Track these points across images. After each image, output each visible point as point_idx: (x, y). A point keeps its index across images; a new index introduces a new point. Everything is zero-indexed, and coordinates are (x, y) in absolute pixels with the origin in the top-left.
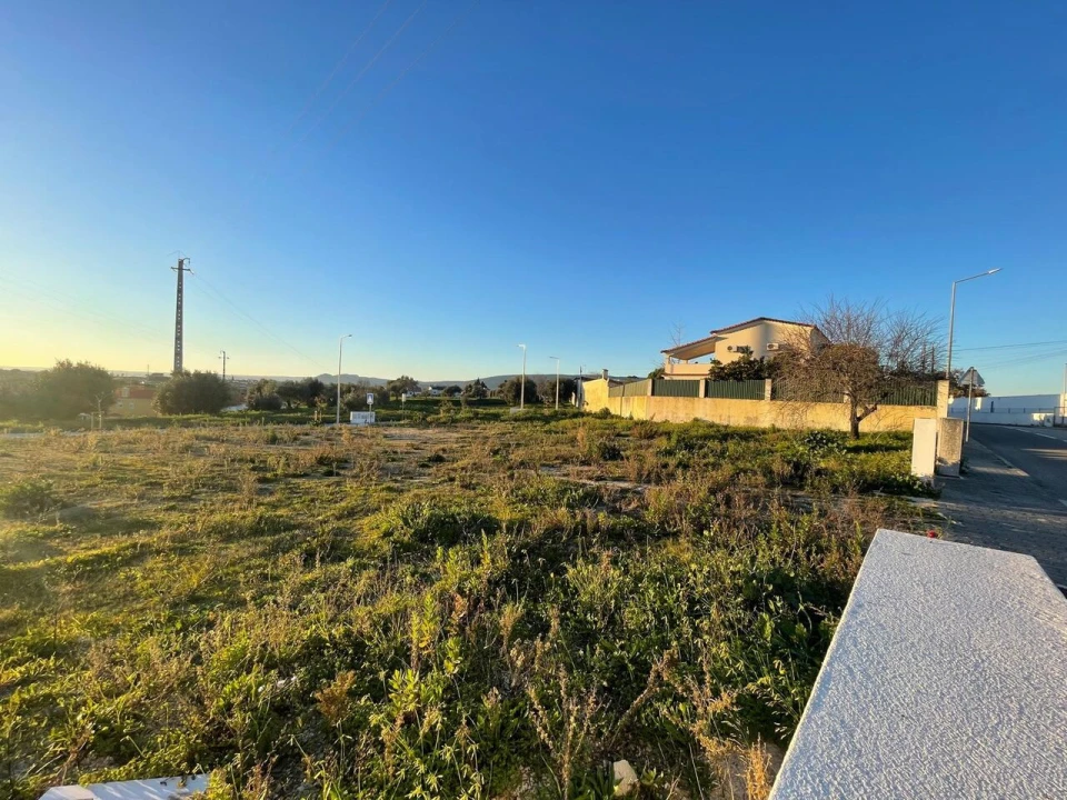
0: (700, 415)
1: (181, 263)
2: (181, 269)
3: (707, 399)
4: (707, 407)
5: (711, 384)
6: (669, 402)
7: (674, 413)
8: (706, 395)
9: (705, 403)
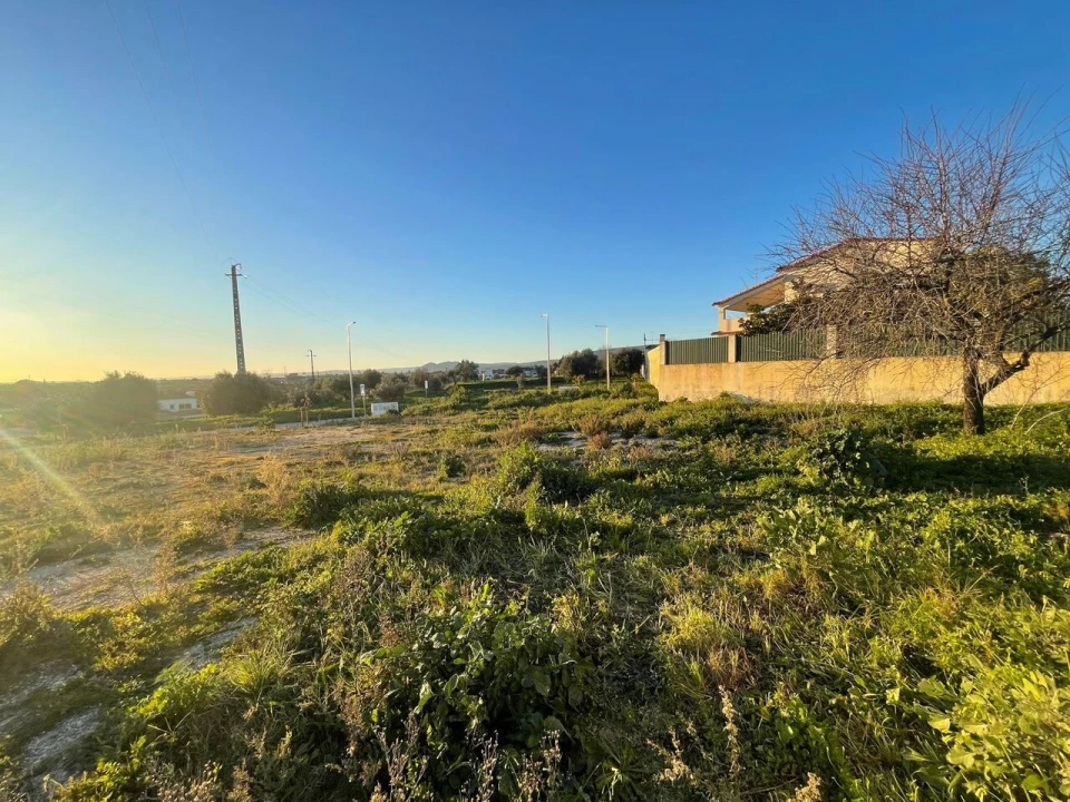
0: (730, 388)
1: (234, 268)
2: (234, 275)
3: (740, 364)
4: (741, 375)
5: (745, 340)
6: (689, 370)
7: (694, 386)
8: (738, 359)
9: (737, 370)
